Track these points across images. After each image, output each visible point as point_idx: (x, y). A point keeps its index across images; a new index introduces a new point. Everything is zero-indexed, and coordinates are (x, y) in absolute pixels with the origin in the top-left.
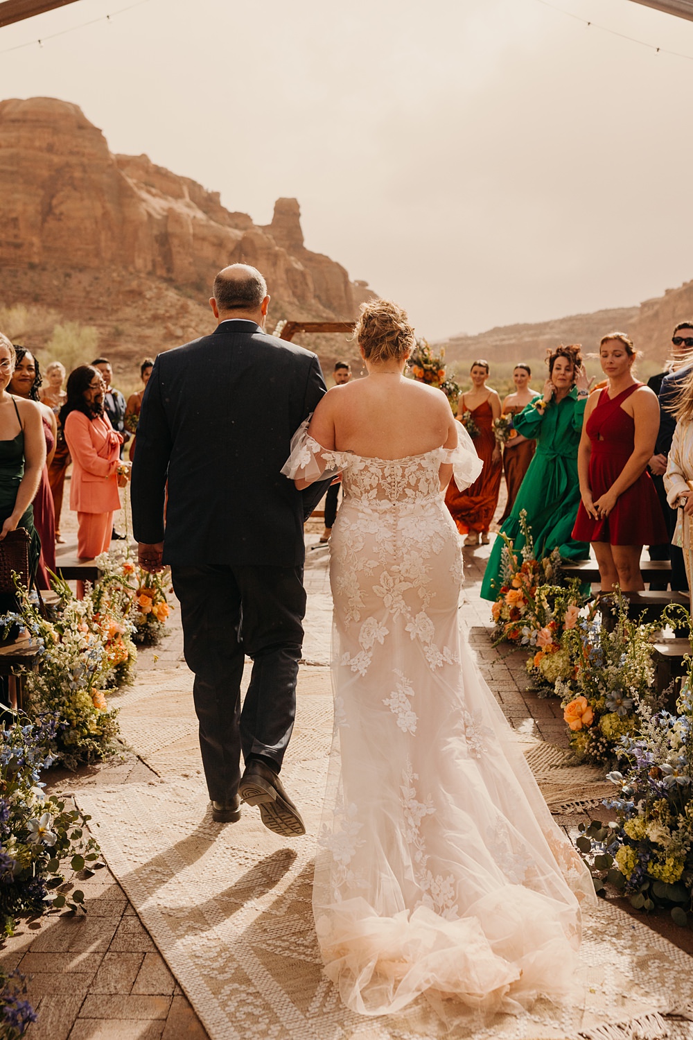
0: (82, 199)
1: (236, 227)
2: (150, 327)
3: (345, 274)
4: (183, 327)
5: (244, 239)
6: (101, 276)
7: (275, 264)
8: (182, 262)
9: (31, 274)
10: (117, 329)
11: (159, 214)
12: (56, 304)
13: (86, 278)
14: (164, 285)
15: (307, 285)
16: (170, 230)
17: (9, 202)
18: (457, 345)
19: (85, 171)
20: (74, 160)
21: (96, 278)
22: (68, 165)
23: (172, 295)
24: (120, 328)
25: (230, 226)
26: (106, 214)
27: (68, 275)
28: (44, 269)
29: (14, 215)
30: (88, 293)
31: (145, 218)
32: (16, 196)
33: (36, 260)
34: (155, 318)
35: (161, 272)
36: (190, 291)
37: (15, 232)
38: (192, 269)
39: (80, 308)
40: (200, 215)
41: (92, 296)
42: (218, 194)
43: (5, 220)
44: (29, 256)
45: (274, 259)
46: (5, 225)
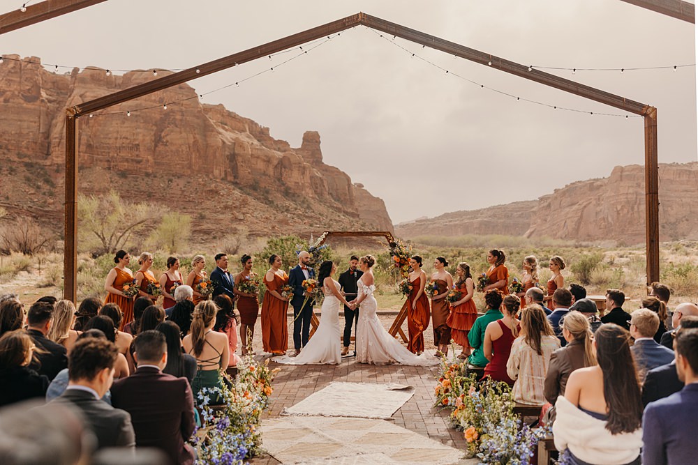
0: (181, 133)
1: (279, 150)
2: (223, 213)
3: (349, 180)
4: (244, 214)
5: (284, 157)
6: (192, 181)
7: (303, 173)
8: (244, 171)
9: (146, 179)
10: (201, 215)
11: (230, 142)
12: (162, 199)
13: (182, 182)
14: (232, 187)
15: (324, 186)
16: (236, 152)
17: (134, 134)
18: (421, 225)
19: (183, 115)
20: (176, 108)
21: (189, 182)
22: (172, 111)
23: (237, 193)
24: (203, 214)
25: (275, 149)
26: (195, 142)
27: (170, 180)
28: (155, 177)
29: (137, 143)
30: (183, 191)
31: (220, 144)
32: (138, 130)
33: (150, 171)
34: (226, 207)
35: (229, 178)
36: (249, 191)
37: (137, 153)
38: (250, 176)
39: (178, 201)
40: (256, 142)
41: (185, 193)
42: (268, 129)
43: (130, 145)
44: (145, 168)
45: (303, 170)
46: (131, 149)
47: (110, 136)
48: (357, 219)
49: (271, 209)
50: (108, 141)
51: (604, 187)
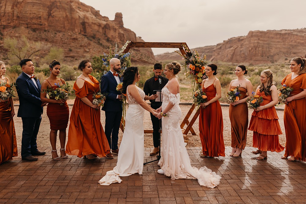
0: (60, 12)
1: (104, 20)
2: (80, 49)
3: (135, 35)
4: (89, 49)
5: (107, 24)
6: (65, 34)
7: (115, 32)
8: (89, 30)
9: (45, 33)
10: (70, 49)
11: (82, 16)
12: (52, 42)
13: (61, 35)
14: (84, 37)
15: (124, 37)
16: (85, 21)
17: (38, 12)
18: (166, 55)
19: (60, 3)
21: (64, 35)
22: (56, 1)
23: (86, 39)
24: (71, 49)
25: (102, 20)
26: (67, 16)
27: (56, 33)
28: (49, 32)
29: (40, 16)
30: (62, 39)
31: (78, 17)
32: (40, 10)
33: (46, 29)
34: (81, 46)
35: (82, 33)
36: (91, 39)
37: (40, 21)
38: (92, 32)
39: (59, 43)
40: (94, 17)
41: (63, 39)
42: (99, 11)
43: (37, 17)
44: (44, 28)
45: (115, 30)
46: (37, 19)
47: (27, 12)
48: (139, 52)
49: (101, 47)
50: (27, 15)
51: (244, 40)
